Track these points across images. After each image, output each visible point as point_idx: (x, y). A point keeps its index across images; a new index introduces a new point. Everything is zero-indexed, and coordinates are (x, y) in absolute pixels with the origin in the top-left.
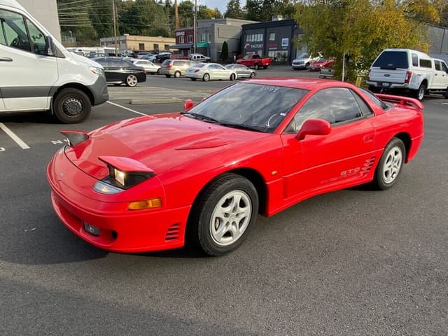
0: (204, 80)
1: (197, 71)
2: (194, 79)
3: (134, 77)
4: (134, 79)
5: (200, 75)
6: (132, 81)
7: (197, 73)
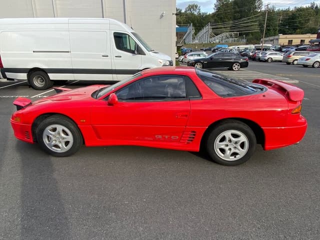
0: (313, 66)
1: (307, 59)
2: (305, 66)
3: (238, 64)
4: (238, 66)
5: (310, 62)
6: (236, 67)
7: (307, 61)
